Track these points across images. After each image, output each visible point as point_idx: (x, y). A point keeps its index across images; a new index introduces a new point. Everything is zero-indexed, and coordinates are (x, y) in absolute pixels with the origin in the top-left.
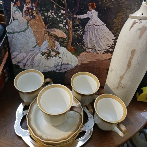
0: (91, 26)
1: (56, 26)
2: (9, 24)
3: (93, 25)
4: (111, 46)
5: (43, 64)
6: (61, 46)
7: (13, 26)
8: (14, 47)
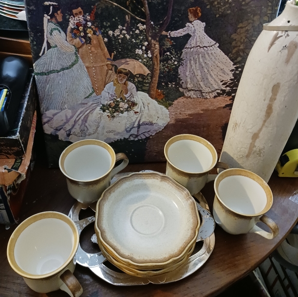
0: (192, 49)
1: (129, 54)
2: (40, 57)
3: (197, 47)
4: (229, 83)
5: (103, 128)
6: (137, 90)
7: (47, 60)
8: (48, 100)
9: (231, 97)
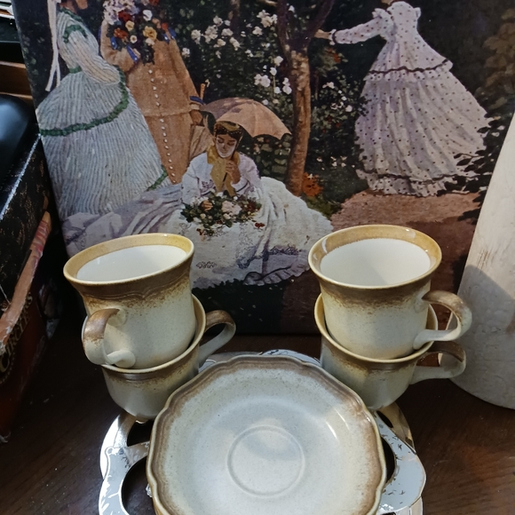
0: (388, 76)
1: (239, 87)
3: (400, 69)
4: (474, 160)
6: (261, 174)
7: (62, 100)
8: (71, 190)
9: (477, 195)
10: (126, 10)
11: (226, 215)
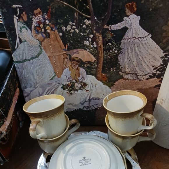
0: (129, 40)
1: (79, 45)
3: (133, 38)
4: (159, 68)
6: (87, 74)
7: (21, 51)
8: (25, 81)
9: (160, 79)
10: (40, 21)
11: (76, 88)
